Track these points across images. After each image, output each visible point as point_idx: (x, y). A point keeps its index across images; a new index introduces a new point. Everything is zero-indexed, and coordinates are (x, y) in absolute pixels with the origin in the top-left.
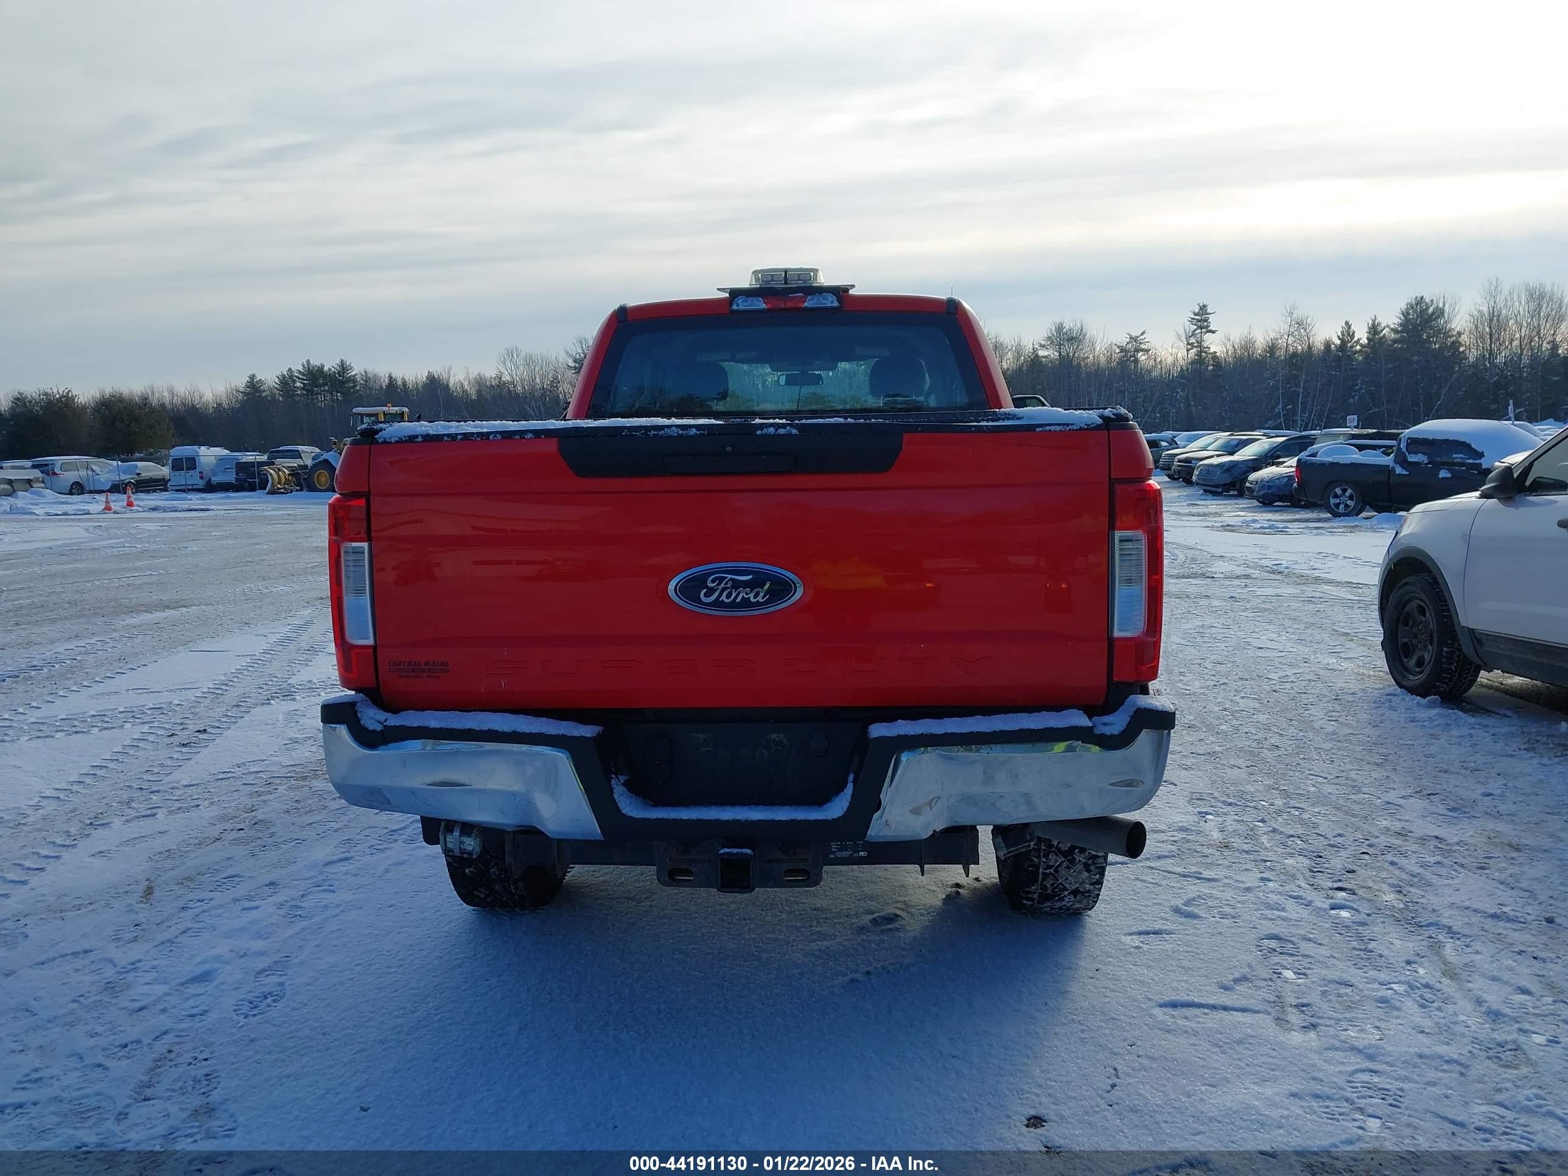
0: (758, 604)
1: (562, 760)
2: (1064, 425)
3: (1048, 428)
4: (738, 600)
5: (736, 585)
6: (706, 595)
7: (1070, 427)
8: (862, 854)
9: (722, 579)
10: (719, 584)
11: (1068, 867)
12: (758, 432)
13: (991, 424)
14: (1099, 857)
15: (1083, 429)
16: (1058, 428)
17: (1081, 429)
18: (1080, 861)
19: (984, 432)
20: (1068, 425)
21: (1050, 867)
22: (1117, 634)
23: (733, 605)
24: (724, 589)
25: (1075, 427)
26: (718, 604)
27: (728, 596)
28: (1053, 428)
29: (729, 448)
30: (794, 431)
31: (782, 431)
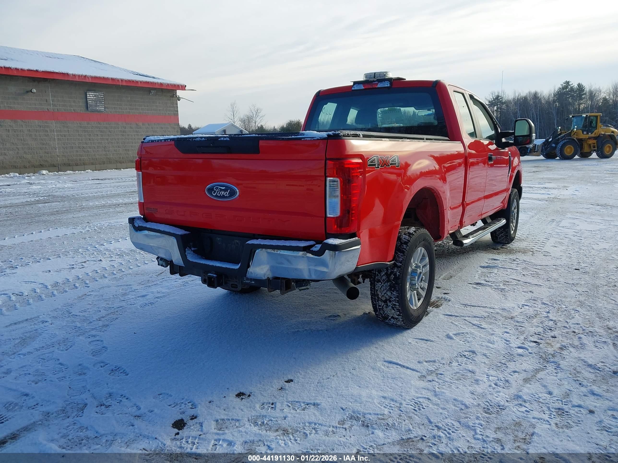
0: (227, 197)
1: (173, 241)
2: (312, 138)
3: (306, 139)
4: (222, 195)
5: (221, 190)
6: (214, 193)
7: (314, 138)
8: (253, 282)
9: (217, 188)
10: (217, 190)
11: (386, 307)
12: (219, 139)
13: (295, 137)
14: (396, 305)
15: (319, 139)
16: (309, 139)
17: (318, 139)
18: (390, 306)
19: (284, 140)
20: (313, 138)
21: (381, 306)
22: (328, 215)
23: (220, 197)
24: (218, 191)
25: (315, 139)
26: (216, 196)
27: (219, 194)
28: (308, 139)
29: (211, 145)
30: (228, 139)
31: (225, 139)
